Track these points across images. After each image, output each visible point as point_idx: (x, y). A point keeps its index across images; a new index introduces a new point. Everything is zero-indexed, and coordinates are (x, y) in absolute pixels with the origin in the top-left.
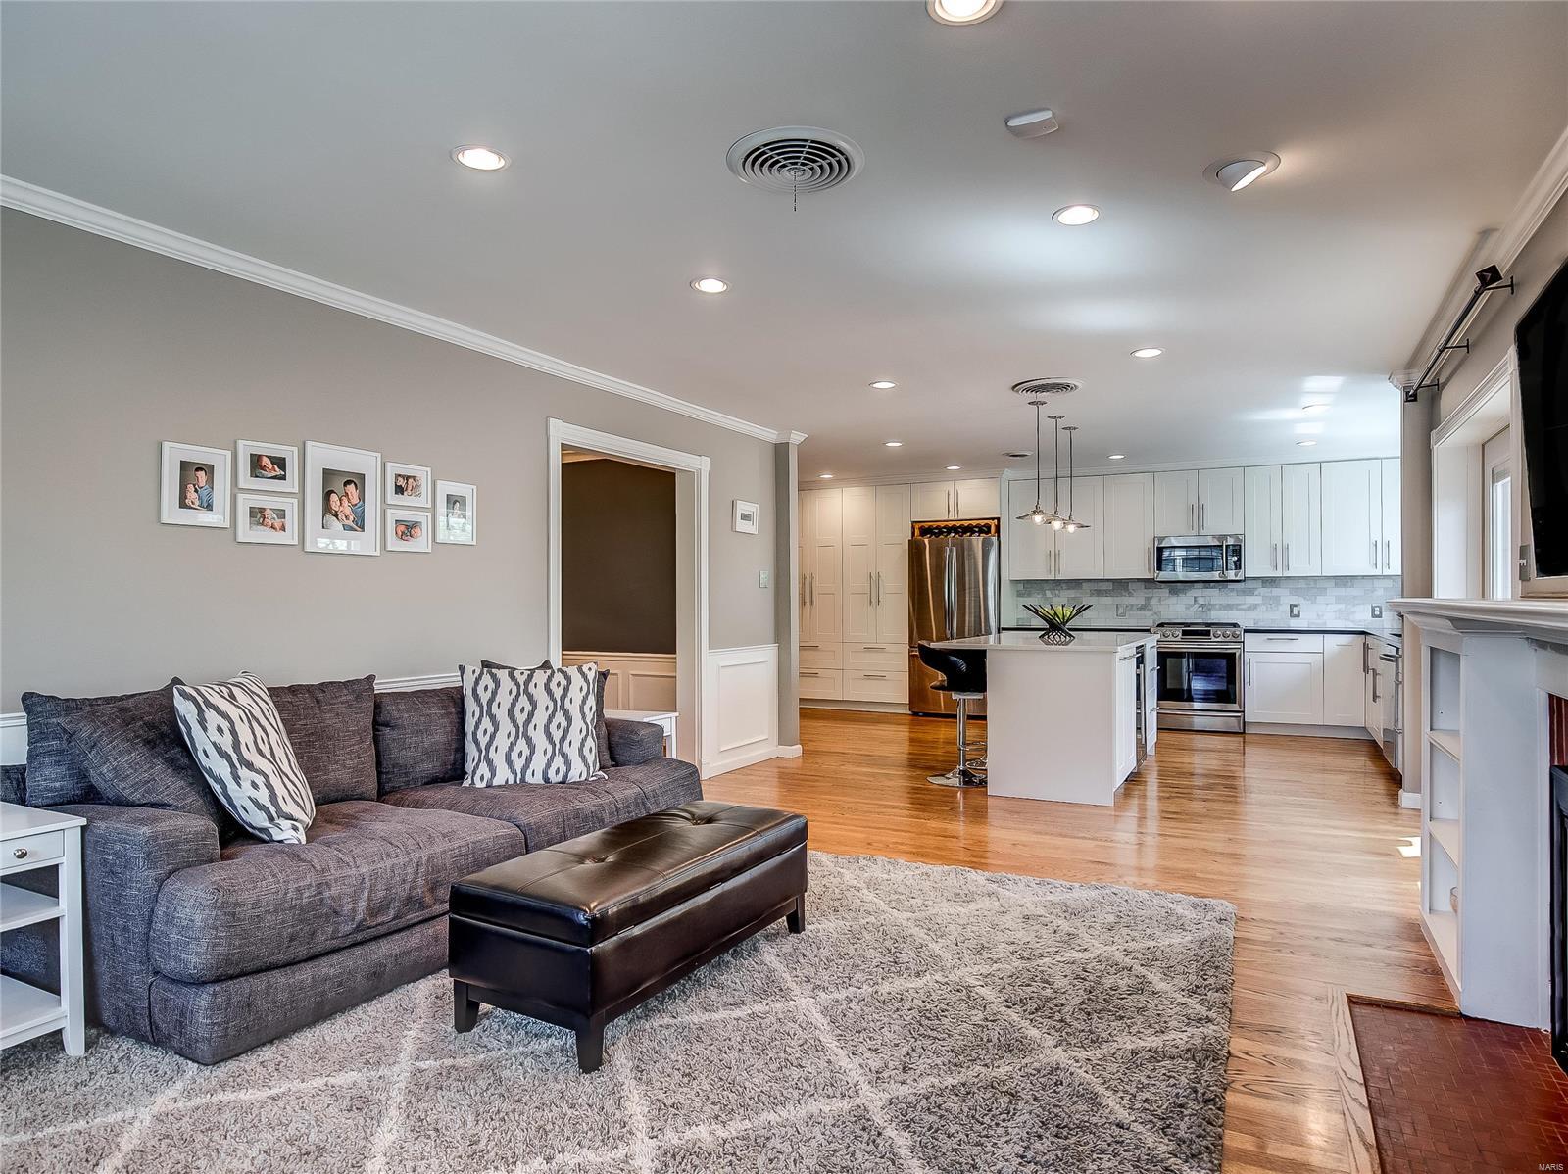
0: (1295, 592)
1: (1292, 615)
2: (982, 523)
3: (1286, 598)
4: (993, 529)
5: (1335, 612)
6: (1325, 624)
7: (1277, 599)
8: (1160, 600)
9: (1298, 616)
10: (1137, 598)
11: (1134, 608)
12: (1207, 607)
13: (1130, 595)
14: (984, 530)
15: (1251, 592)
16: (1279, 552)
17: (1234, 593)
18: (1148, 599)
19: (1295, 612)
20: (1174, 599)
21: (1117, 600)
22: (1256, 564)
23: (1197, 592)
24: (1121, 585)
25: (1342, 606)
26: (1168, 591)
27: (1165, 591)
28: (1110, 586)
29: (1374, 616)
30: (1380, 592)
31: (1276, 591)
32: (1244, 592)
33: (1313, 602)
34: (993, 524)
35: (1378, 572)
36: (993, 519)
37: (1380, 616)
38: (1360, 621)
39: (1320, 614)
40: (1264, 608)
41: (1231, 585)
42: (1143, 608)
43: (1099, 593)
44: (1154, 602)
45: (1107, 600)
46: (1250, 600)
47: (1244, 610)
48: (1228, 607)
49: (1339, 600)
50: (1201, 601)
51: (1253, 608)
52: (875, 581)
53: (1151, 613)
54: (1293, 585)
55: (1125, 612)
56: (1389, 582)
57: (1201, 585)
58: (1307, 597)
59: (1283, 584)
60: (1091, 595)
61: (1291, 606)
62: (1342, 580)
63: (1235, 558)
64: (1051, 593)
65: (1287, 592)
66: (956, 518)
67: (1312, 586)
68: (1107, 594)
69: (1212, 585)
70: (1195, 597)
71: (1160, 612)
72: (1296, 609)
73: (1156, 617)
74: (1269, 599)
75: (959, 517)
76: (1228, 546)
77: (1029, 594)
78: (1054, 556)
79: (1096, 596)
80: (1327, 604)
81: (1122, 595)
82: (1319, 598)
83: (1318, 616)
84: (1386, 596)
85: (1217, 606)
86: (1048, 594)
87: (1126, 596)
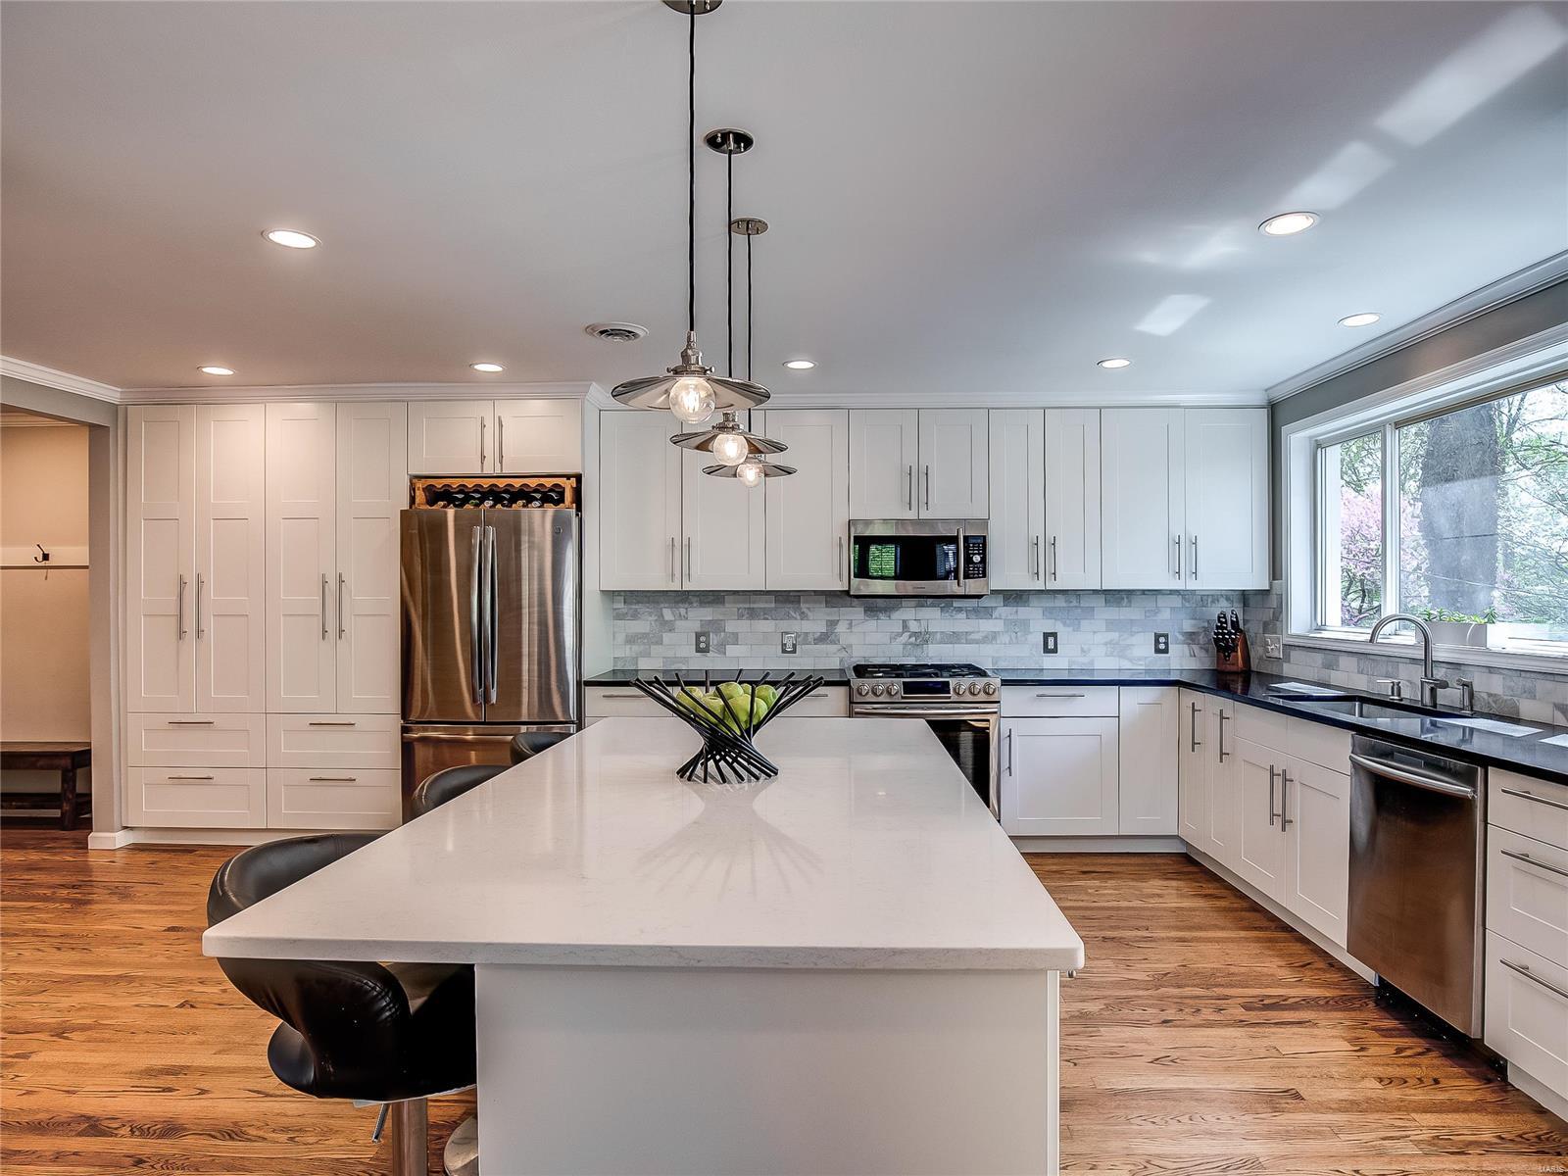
0: (1049, 613)
1: (1046, 650)
2: (549, 483)
3: (1037, 620)
4: (568, 496)
5: (1106, 644)
6: (1092, 662)
7: (1025, 624)
8: (851, 625)
9: (1055, 651)
10: (815, 622)
11: (810, 638)
12: (923, 638)
13: (804, 616)
14: (550, 496)
15: (988, 613)
16: (1042, 549)
17: (963, 615)
18: (832, 624)
19: (1051, 646)
20: (872, 624)
21: (784, 625)
22: (1007, 570)
23: (907, 613)
24: (789, 599)
25: (1115, 635)
26: (862, 610)
27: (857, 613)
28: (771, 602)
29: (1158, 651)
30: (1166, 614)
31: (1023, 612)
32: (977, 612)
33: (1077, 629)
34: (568, 485)
35: (1181, 585)
36: (568, 477)
37: (1166, 651)
38: (1139, 660)
39: (1085, 647)
40: (1006, 638)
41: (957, 603)
42: (823, 638)
43: (753, 614)
44: (841, 628)
45: (766, 626)
46: (986, 626)
47: (977, 642)
48: (954, 638)
49: (1111, 625)
50: (914, 627)
52: (332, 592)
53: (833, 648)
54: (1048, 602)
55: (794, 646)
56: (1177, 601)
57: (913, 602)
58: (1068, 621)
59: (1034, 601)
60: (740, 617)
61: (1046, 636)
62: (1115, 597)
63: (977, 559)
64: (673, 613)
65: (1040, 611)
66: (498, 471)
67: (1074, 603)
68: (765, 615)
69: (930, 601)
70: (904, 621)
71: (851, 646)
72: (1051, 640)
73: (844, 654)
74: (1015, 623)
75: (506, 471)
76: (966, 538)
77: (635, 616)
78: (681, 549)
79: (747, 619)
80: (1094, 632)
81: (790, 618)
82: (1084, 623)
83: (1083, 650)
84: (1174, 621)
85: (938, 636)
86: (668, 614)
87: (796, 619)
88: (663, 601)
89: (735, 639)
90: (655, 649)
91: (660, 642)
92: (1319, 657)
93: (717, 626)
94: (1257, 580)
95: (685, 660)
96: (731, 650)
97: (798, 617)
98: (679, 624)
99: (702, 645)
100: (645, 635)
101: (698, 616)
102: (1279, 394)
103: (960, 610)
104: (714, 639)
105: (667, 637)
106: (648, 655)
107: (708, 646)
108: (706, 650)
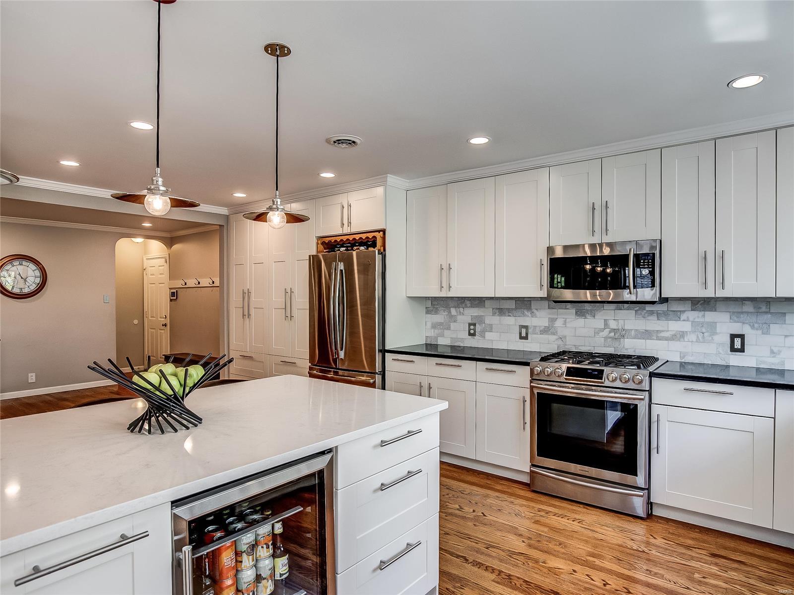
0: (736, 316)
1: (733, 349)
2: (370, 235)
3: (726, 323)
4: (379, 242)
6: (783, 363)
7: (712, 326)
8: (565, 322)
9: (742, 350)
10: (541, 318)
11: (538, 330)
12: (620, 334)
13: (533, 315)
15: (677, 316)
16: (710, 262)
17: (654, 317)
18: (552, 320)
19: (738, 345)
20: (581, 321)
21: (520, 320)
23: (608, 314)
24: (524, 303)
26: (574, 311)
27: (572, 311)
28: (512, 304)
31: (710, 316)
32: (665, 315)
33: (766, 332)
34: (379, 236)
36: (379, 231)
39: (775, 350)
40: (693, 337)
42: (546, 331)
43: (501, 312)
44: (559, 323)
45: (508, 321)
46: (674, 326)
47: (667, 339)
48: (647, 335)
50: (613, 325)
51: (679, 336)
53: (555, 337)
54: (735, 308)
55: (527, 334)
57: (613, 306)
58: (756, 325)
59: (722, 306)
60: (494, 314)
61: (733, 337)
64: (456, 311)
65: (727, 315)
66: (349, 231)
68: (509, 313)
69: (626, 305)
70: (605, 320)
71: (565, 337)
72: (738, 341)
73: (560, 342)
74: (702, 324)
76: (636, 256)
77: (436, 312)
78: (447, 271)
79: (498, 315)
80: (786, 336)
81: (524, 315)
82: (774, 328)
83: (772, 352)
85: (633, 333)
86: (453, 311)
87: (528, 316)
88: (451, 303)
89: (490, 328)
90: (446, 332)
91: (449, 328)
93: (481, 319)
95: (462, 340)
96: (488, 335)
97: (530, 315)
98: (460, 318)
99: (472, 332)
100: (441, 324)
101: (470, 313)
103: (651, 313)
104: (478, 328)
105: (453, 325)
106: (442, 335)
107: (475, 331)
108: (473, 335)
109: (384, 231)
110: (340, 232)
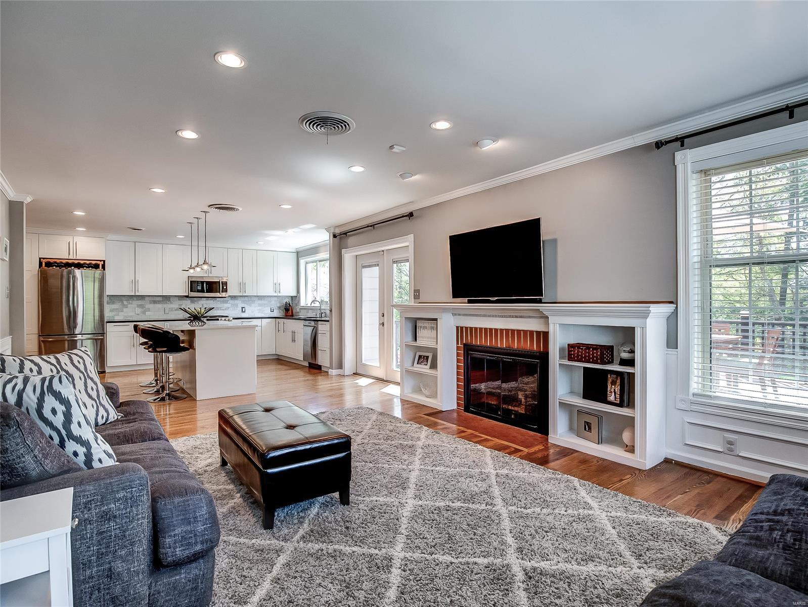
0: (243, 302)
1: (242, 311)
2: (94, 262)
3: (240, 304)
4: (101, 266)
5: (258, 310)
6: (254, 315)
7: (237, 305)
9: (245, 312)
10: (175, 305)
11: (174, 309)
13: (171, 303)
14: (93, 266)
15: (226, 302)
16: (242, 285)
17: (219, 303)
18: (180, 305)
19: (244, 311)
21: (165, 306)
22: (232, 290)
23: (203, 302)
24: (166, 298)
25: (260, 308)
26: (190, 301)
27: (188, 302)
28: (160, 299)
29: (271, 311)
30: (273, 302)
31: (236, 302)
33: (250, 306)
34: (101, 263)
35: (276, 295)
36: (101, 261)
37: (273, 311)
38: (266, 312)
39: (253, 311)
40: (231, 309)
41: (218, 299)
42: (178, 309)
43: (155, 302)
45: (159, 306)
46: (226, 305)
47: (223, 310)
49: (260, 305)
50: (205, 306)
51: (227, 309)
54: (242, 299)
55: (168, 312)
56: (276, 298)
57: (205, 299)
58: (248, 304)
59: (239, 299)
60: (151, 303)
61: (242, 308)
62: (260, 298)
63: (225, 287)
64: (127, 302)
65: (240, 302)
66: (75, 258)
67: (250, 299)
68: (159, 302)
69: (210, 299)
70: (203, 304)
72: (244, 309)
74: (234, 305)
75: (77, 258)
76: (222, 282)
77: (113, 303)
78: (135, 282)
79: (153, 304)
80: (255, 307)
81: (167, 303)
82: (252, 304)
84: (275, 304)
86: (125, 303)
87: (169, 304)
88: (123, 298)
89: (149, 310)
90: (120, 313)
92: (305, 310)
93: (143, 306)
94: (294, 294)
95: (131, 316)
96: (147, 313)
98: (129, 306)
99: (137, 312)
100: (117, 309)
101: (136, 303)
102: (298, 250)
103: (219, 301)
106: (118, 315)
109: (104, 261)
110: (67, 258)
